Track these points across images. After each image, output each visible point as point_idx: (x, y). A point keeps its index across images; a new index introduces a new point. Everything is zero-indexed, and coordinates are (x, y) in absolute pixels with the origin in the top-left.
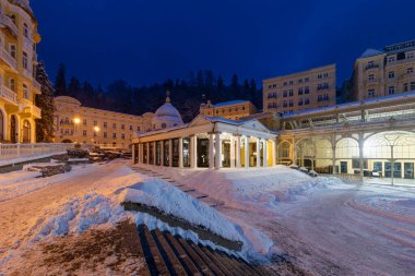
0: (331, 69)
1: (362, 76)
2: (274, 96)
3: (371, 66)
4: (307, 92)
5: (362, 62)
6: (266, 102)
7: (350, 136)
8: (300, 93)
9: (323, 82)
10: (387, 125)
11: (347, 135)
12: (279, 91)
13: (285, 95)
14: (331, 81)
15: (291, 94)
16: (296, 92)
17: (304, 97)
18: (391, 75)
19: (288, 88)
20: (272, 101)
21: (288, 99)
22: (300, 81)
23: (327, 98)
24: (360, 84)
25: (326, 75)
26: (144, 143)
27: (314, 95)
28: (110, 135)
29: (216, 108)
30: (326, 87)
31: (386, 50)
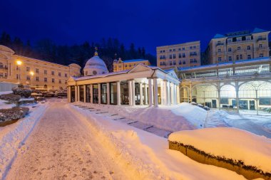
0: (197, 44)
1: (214, 49)
2: (164, 58)
3: (219, 44)
4: (184, 56)
5: (214, 41)
6: (159, 61)
7: (230, 84)
8: (180, 57)
9: (193, 51)
10: (253, 77)
11: (227, 83)
12: (167, 55)
13: (171, 58)
14: (198, 51)
15: (175, 57)
16: (177, 56)
17: (182, 59)
18: (230, 50)
19: (172, 53)
20: (162, 61)
21: (172, 60)
22: (180, 49)
23: (195, 61)
24: (214, 54)
25: (195, 47)
26: (80, 86)
27: (188, 58)
28: (41, 79)
29: (125, 63)
30: (195, 54)
31: (226, 35)
